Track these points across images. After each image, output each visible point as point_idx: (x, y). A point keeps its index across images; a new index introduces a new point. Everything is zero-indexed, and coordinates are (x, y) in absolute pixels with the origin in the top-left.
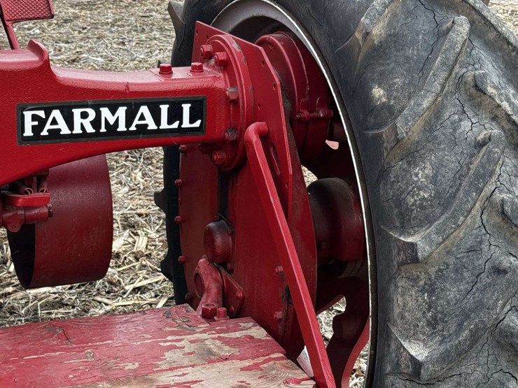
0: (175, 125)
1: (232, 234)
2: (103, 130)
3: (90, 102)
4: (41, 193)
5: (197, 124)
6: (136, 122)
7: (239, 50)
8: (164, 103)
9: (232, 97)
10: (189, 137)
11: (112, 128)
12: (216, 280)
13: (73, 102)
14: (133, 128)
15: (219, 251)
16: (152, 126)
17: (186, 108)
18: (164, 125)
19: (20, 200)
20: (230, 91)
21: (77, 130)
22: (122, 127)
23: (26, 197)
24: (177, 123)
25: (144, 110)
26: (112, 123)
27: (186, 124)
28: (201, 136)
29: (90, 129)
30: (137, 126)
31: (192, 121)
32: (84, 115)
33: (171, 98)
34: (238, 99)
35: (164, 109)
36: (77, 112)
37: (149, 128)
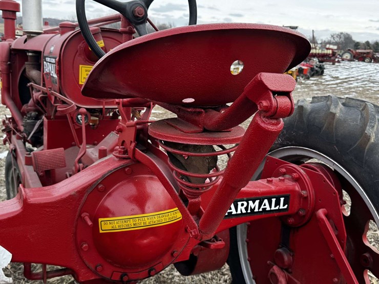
0: (277, 208)
1: (293, 256)
2: (249, 211)
3: (245, 199)
4: (220, 242)
5: (286, 207)
6: (262, 207)
7: (305, 173)
8: (274, 198)
9: (305, 196)
10: (282, 213)
11: (252, 210)
12: (283, 277)
13: (239, 199)
14: (261, 210)
15: (286, 263)
16: (268, 209)
17: (282, 199)
18: (273, 208)
19: (212, 246)
20: (304, 193)
21: (239, 212)
22: (256, 210)
23: (214, 243)
24: (278, 206)
25: (266, 201)
26: (253, 208)
27: (281, 207)
28: (286, 213)
29: (244, 211)
30: (262, 209)
31: (284, 206)
32: (242, 205)
33: (276, 195)
34: (307, 196)
35: (274, 200)
36: (240, 203)
37: (267, 209)
